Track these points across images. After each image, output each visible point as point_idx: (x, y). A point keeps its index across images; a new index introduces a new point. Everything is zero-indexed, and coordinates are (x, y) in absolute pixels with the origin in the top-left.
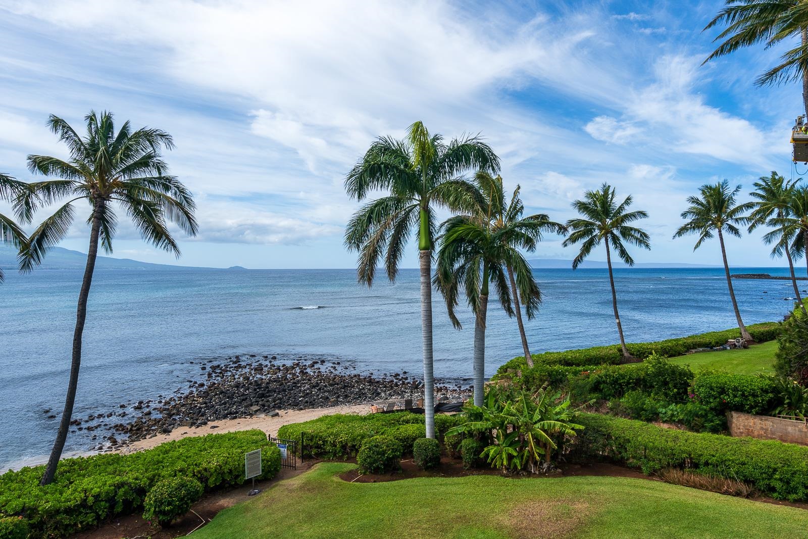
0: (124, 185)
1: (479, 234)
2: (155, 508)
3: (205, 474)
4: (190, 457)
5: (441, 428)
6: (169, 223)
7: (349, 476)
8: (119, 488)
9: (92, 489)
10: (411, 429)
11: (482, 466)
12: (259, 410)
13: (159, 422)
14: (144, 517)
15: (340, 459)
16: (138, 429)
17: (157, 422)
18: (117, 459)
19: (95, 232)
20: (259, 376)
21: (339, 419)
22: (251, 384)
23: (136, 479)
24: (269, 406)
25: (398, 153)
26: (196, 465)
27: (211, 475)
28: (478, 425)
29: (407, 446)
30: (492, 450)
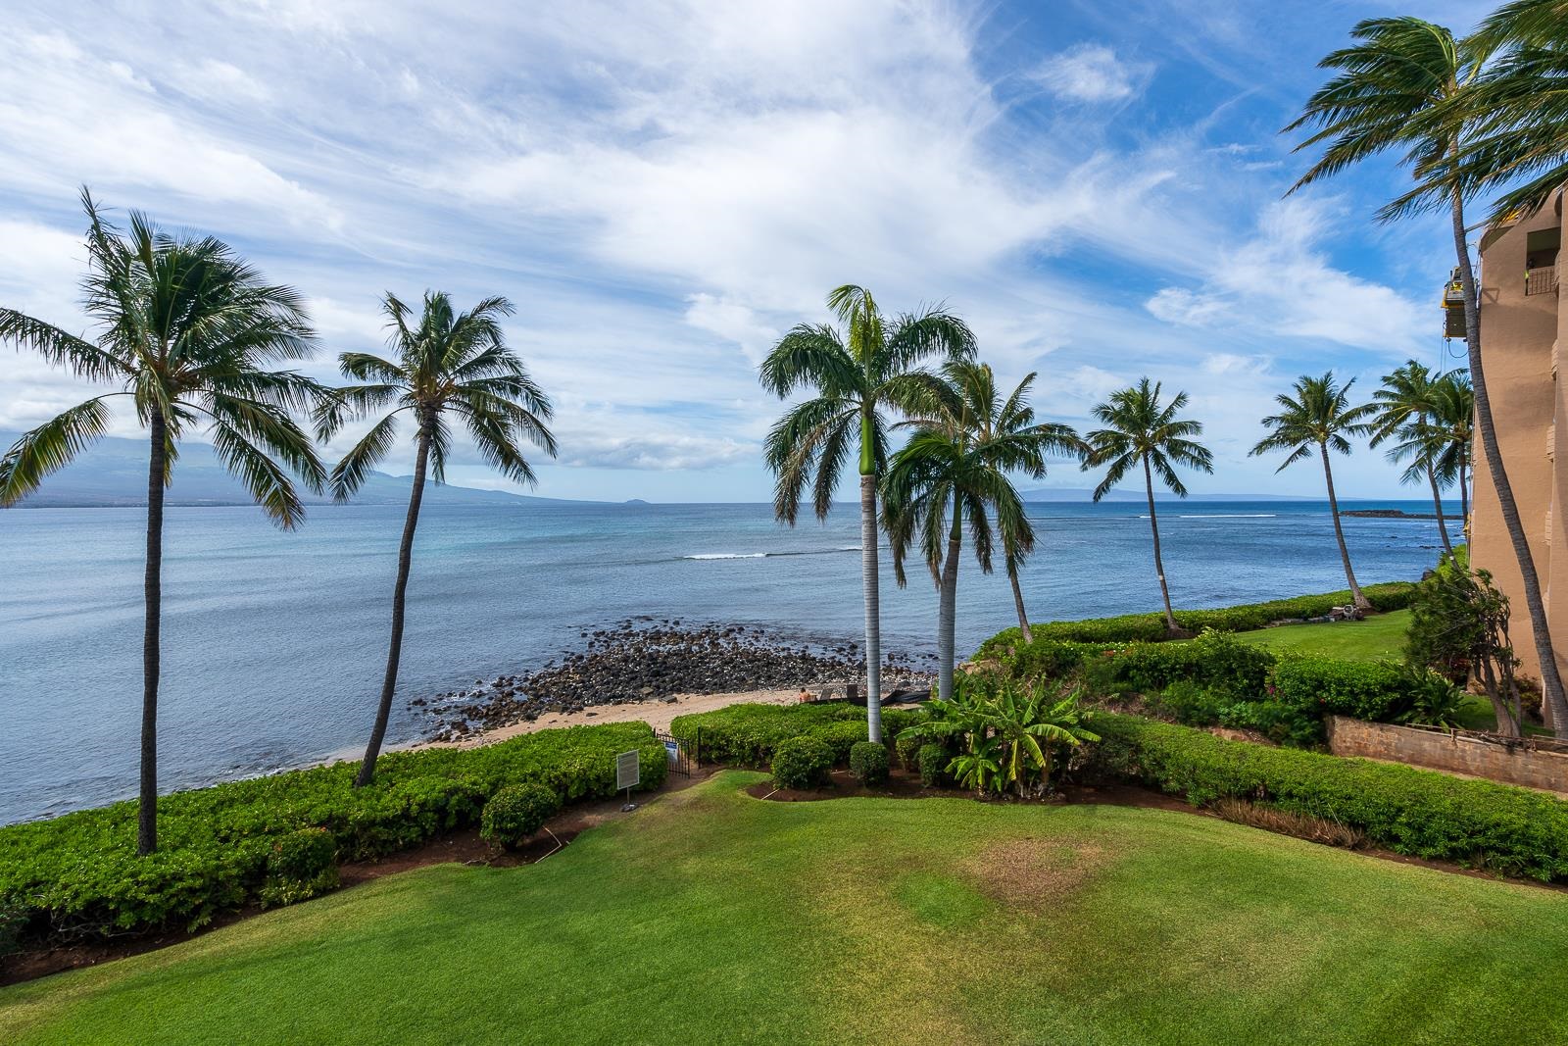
0: (461, 390)
1: (950, 452)
2: (495, 824)
3: (564, 780)
4: (546, 756)
5: (892, 728)
6: (522, 441)
7: (759, 790)
8: (452, 795)
9: (416, 795)
10: (849, 728)
11: (947, 784)
12: (652, 693)
13: (522, 705)
14: (481, 835)
15: (750, 766)
16: (496, 714)
17: (520, 704)
18: (453, 756)
19: (423, 452)
20: (654, 647)
21: (752, 710)
22: (644, 657)
23: (474, 784)
24: (665, 688)
25: (826, 338)
26: (553, 767)
27: (572, 782)
28: (944, 726)
29: (841, 752)
30: (962, 763)
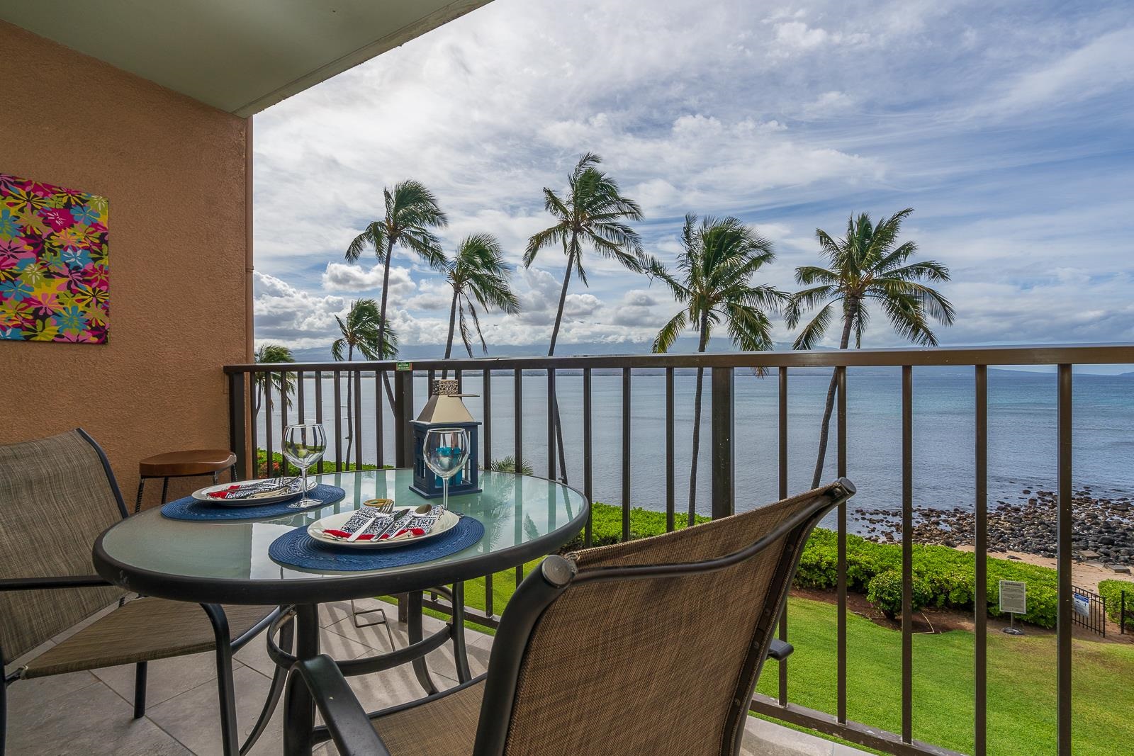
0: (877, 282)
2: (877, 593)
3: (946, 585)
4: (933, 563)
8: (851, 565)
9: (826, 556)
12: (1097, 558)
13: (945, 533)
14: (868, 598)
16: (919, 534)
17: (942, 533)
23: (869, 563)
24: (1117, 558)
26: (936, 572)
27: (953, 589)
